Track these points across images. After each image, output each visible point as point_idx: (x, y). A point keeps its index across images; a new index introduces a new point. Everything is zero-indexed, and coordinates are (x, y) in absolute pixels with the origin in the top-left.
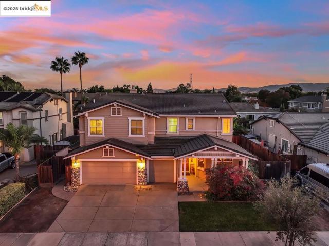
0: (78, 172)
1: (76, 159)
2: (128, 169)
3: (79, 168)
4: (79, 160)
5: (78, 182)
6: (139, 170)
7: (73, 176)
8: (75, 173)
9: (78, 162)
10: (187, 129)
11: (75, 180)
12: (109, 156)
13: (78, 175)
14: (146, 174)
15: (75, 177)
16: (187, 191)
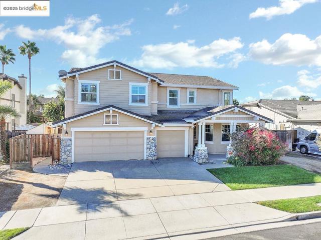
0: (70, 145)
1: (68, 127)
3: (71, 140)
5: (69, 158)
7: (62, 151)
8: (65, 148)
10: (188, 102)
11: (65, 156)
12: (111, 124)
13: (69, 150)
14: (156, 146)
15: (65, 152)
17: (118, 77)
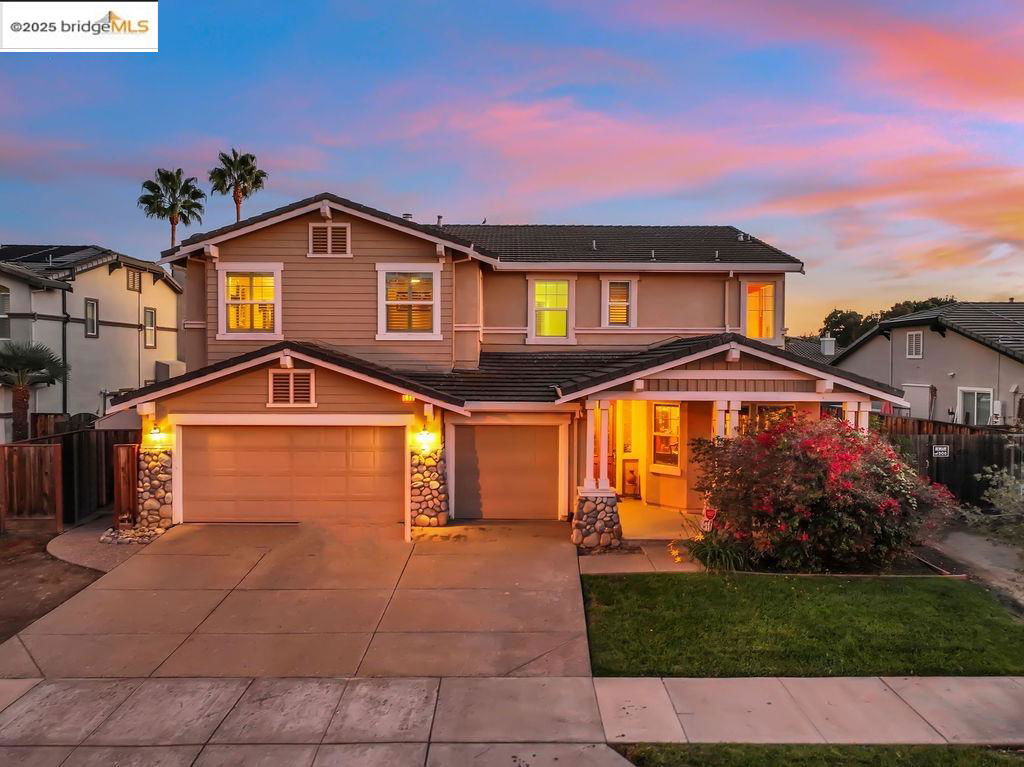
0: (166, 469)
1: (160, 414)
2: (371, 456)
3: (169, 454)
4: (173, 419)
5: (164, 510)
6: (416, 460)
7: (144, 486)
8: (152, 476)
9: (169, 430)
10: (605, 324)
11: (151, 503)
12: (292, 405)
13: (163, 484)
14: (443, 479)
15: (153, 490)
16: (615, 542)
17: (339, 247)
